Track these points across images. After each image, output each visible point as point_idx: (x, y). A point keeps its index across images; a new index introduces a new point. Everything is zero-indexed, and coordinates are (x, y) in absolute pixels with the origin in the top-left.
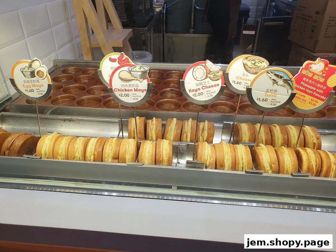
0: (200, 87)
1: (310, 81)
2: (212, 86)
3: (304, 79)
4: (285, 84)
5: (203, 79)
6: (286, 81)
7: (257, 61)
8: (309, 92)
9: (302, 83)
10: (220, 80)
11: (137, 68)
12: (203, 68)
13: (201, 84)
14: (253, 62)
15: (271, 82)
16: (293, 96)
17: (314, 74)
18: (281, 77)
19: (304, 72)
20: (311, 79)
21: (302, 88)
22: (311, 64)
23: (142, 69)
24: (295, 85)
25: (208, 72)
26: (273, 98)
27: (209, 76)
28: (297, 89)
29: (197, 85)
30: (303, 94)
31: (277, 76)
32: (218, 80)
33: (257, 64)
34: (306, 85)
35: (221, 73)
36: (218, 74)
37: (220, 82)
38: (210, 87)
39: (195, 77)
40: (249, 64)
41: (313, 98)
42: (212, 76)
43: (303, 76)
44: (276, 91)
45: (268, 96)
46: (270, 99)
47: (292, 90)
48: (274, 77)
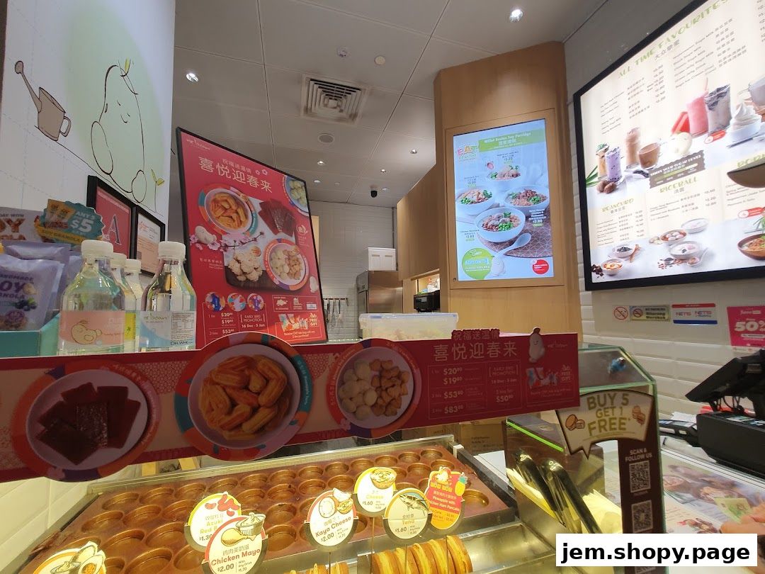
0: (329, 526)
1: (441, 494)
2: (344, 522)
3: (435, 492)
4: (420, 506)
5: (332, 513)
6: (420, 502)
7: (384, 473)
8: (443, 506)
9: (434, 497)
10: (351, 512)
11: (249, 521)
12: (331, 500)
13: (330, 521)
14: (381, 475)
15: (406, 506)
16: (430, 516)
17: (442, 485)
18: (414, 499)
19: (433, 485)
20: (440, 491)
21: (436, 504)
22: (436, 475)
23: (256, 521)
24: (429, 502)
25: (337, 504)
26: (412, 524)
27: (338, 508)
28: (431, 505)
29: (326, 524)
30: (438, 510)
31: (410, 498)
32: (349, 511)
33: (384, 476)
34: (438, 499)
35: (351, 502)
36: (348, 505)
37: (351, 514)
38: (340, 523)
39: (322, 514)
40: (377, 478)
41: (449, 513)
42: (341, 508)
43: (432, 490)
44: (412, 515)
45: (406, 523)
46: (408, 526)
47: (428, 510)
48: (408, 500)
